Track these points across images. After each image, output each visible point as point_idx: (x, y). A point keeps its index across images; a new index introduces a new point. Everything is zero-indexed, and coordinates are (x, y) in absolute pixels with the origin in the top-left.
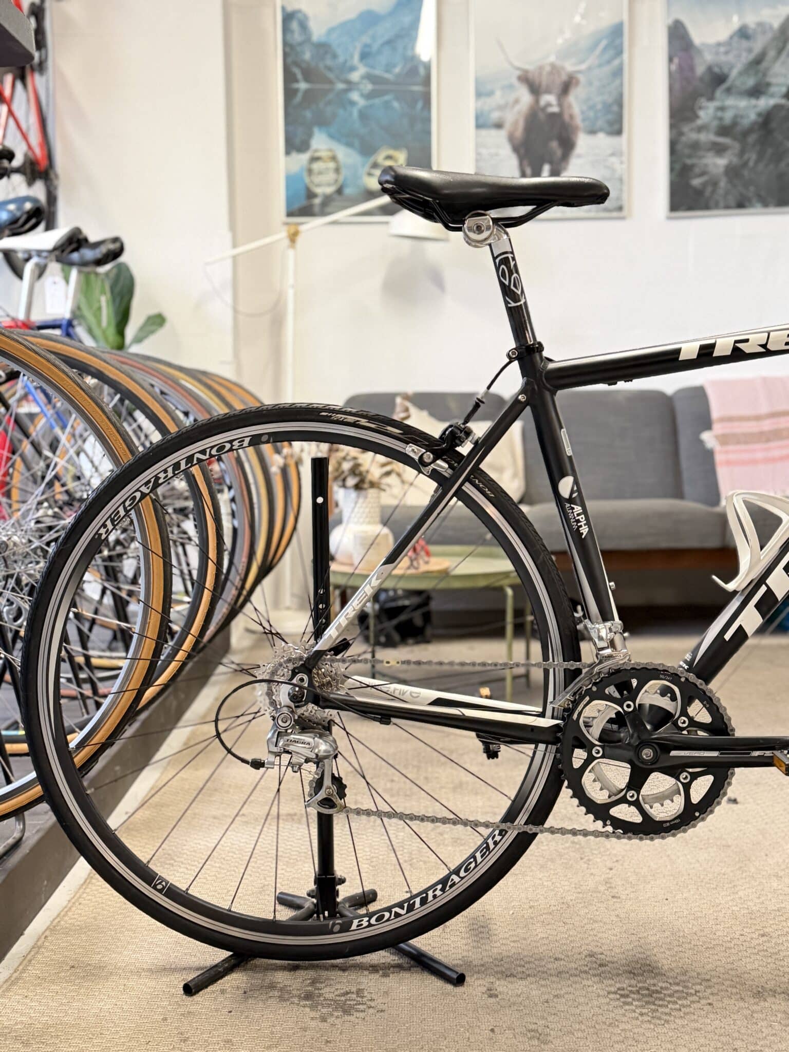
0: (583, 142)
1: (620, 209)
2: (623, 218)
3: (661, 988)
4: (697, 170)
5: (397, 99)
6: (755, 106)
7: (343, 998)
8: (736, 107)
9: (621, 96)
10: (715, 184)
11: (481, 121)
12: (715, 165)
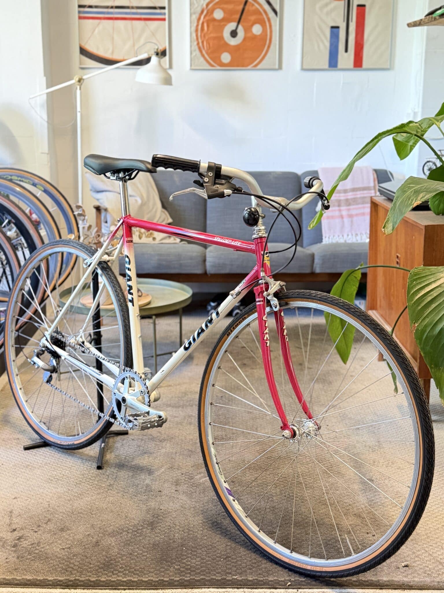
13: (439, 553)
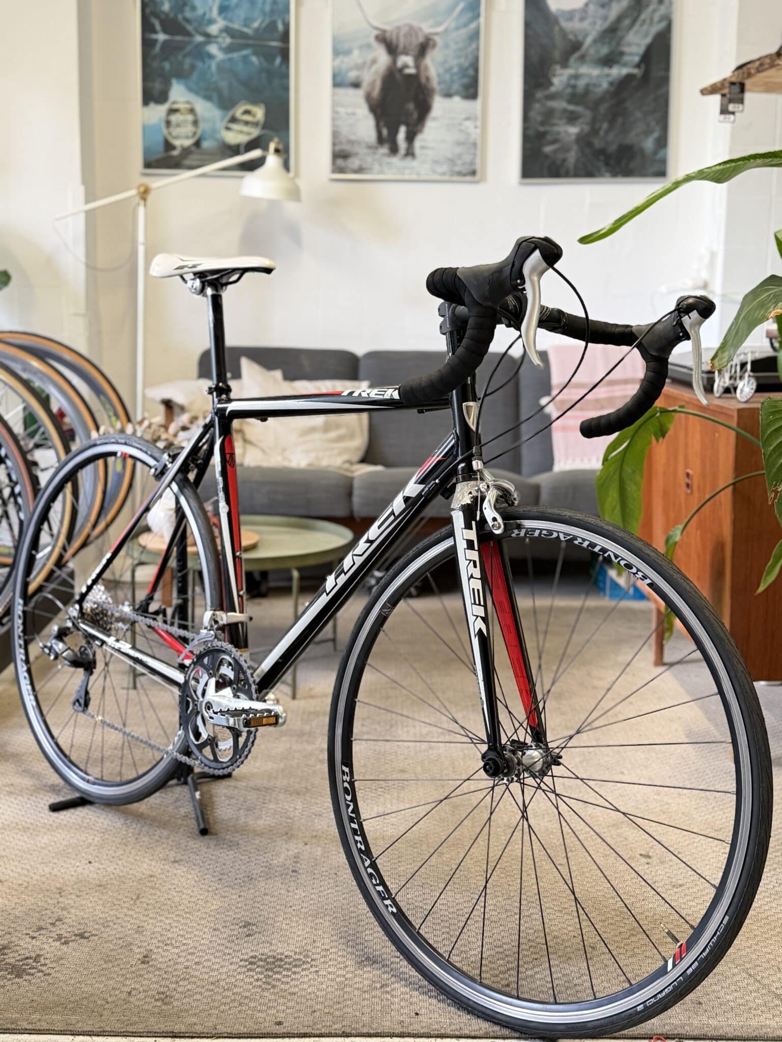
0: (439, 105)
1: (473, 173)
2: (477, 182)
3: (286, 956)
4: (549, 138)
5: (255, 53)
6: (608, 75)
8: (589, 76)
9: (477, 59)
11: (338, 80)
12: (566, 132)
13: (775, 978)
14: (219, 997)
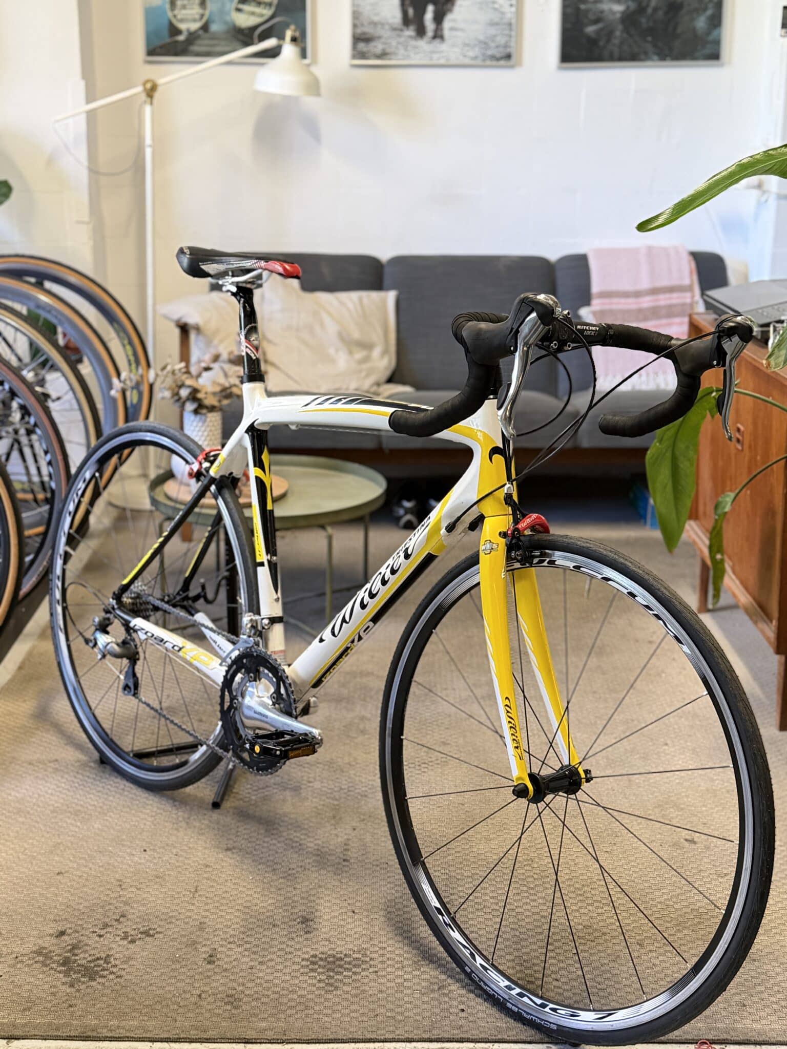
1: (508, 57)
2: (512, 67)
3: (345, 955)
7: (92, 965)
10: (610, 34)
14: (285, 1000)
